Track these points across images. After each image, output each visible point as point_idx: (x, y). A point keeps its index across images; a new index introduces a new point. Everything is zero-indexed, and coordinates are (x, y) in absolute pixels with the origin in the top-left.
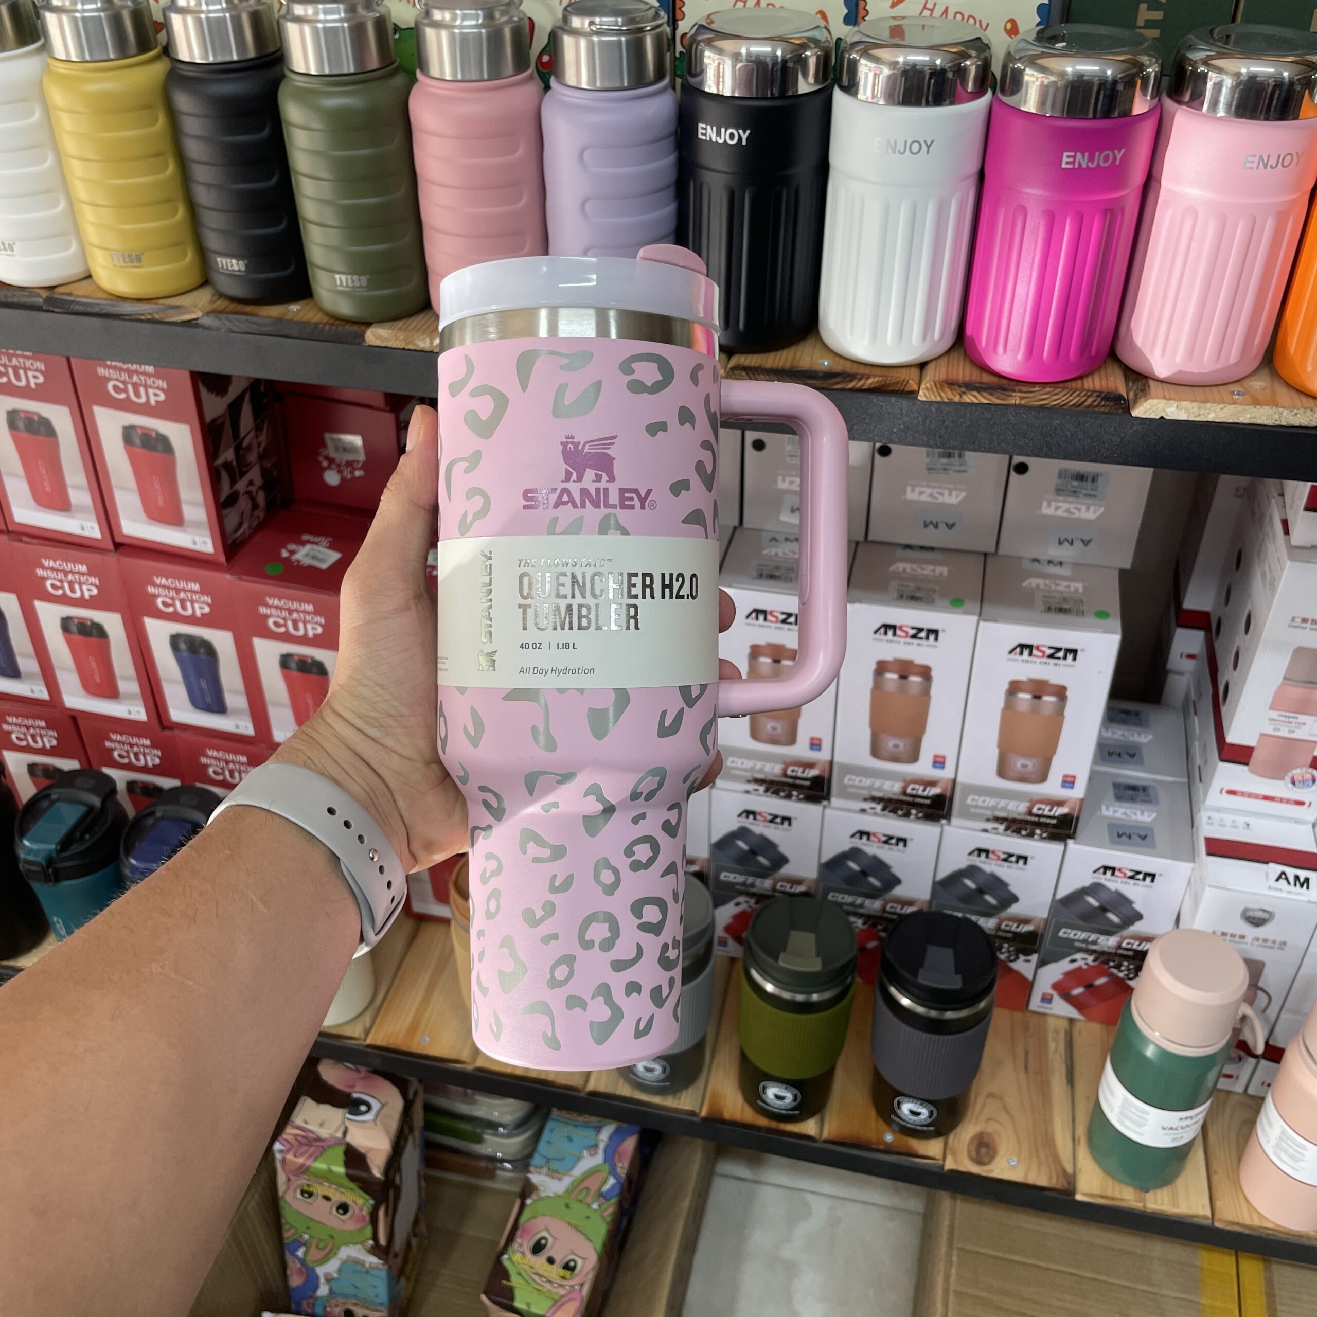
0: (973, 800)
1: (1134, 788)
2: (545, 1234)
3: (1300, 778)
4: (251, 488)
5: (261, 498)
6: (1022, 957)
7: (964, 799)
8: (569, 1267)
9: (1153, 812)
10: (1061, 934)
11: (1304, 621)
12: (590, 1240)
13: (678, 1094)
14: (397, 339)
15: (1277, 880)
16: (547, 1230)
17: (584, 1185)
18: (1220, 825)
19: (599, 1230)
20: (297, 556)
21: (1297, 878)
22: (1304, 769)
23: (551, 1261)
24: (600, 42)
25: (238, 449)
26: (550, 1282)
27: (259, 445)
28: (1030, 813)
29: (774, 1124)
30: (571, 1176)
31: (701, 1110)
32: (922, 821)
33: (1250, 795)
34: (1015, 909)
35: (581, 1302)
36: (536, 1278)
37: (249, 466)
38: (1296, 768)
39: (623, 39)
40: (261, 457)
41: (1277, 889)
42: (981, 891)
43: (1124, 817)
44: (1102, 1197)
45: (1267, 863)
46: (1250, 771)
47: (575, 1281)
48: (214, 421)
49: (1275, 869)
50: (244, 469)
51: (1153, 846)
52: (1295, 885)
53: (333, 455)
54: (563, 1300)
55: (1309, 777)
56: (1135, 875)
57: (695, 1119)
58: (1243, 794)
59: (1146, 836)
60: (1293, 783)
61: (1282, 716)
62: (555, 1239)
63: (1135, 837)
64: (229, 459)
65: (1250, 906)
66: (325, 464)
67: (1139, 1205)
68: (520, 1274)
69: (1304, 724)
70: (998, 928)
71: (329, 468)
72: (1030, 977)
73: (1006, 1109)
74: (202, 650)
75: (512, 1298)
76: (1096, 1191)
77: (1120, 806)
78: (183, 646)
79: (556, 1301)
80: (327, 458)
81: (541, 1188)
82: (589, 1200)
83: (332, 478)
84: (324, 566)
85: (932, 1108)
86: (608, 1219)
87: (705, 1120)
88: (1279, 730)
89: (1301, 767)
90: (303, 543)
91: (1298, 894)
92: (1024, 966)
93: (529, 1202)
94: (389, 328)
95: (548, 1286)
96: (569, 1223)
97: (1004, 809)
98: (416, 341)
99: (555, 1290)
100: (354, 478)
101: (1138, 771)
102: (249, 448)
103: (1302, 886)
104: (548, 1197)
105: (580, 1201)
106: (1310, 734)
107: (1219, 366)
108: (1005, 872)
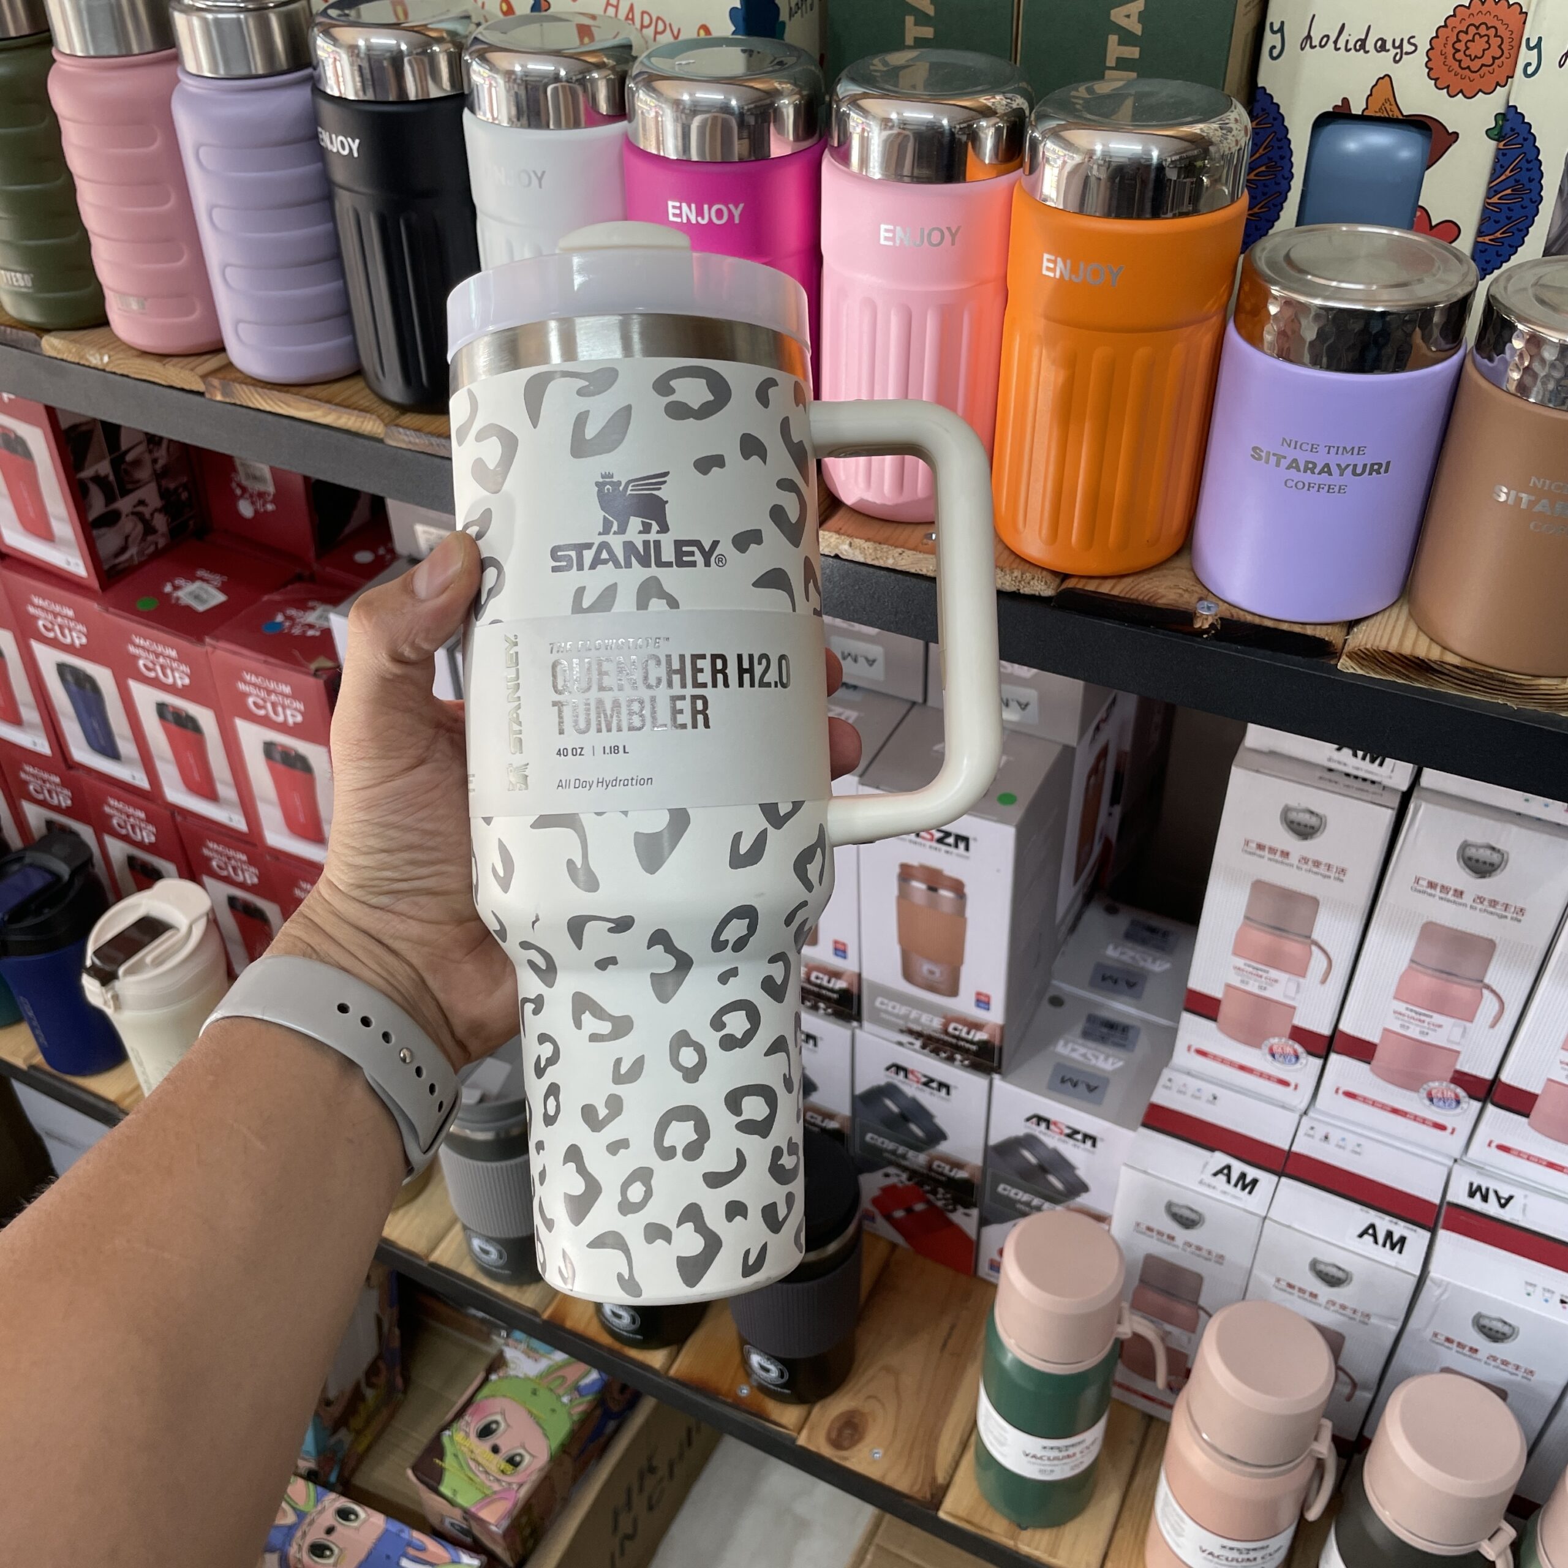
0: (882, 1003)
1: (1111, 1025)
2: (498, 1418)
3: (1280, 1050)
4: (140, 509)
5: (160, 522)
6: (961, 1210)
7: (872, 1001)
8: (513, 1462)
9: (1120, 1059)
10: (1001, 1188)
11: (1260, 847)
12: (546, 1436)
13: (525, 1288)
14: (70, 352)
15: (1215, 1174)
16: (503, 1413)
17: (560, 1373)
18: (1180, 1092)
19: (561, 1428)
20: (180, 594)
21: (1243, 1176)
22: (1283, 1040)
23: (495, 1450)
24: (216, 20)
25: (118, 462)
26: (487, 1473)
27: (155, 461)
28: (946, 1032)
29: (617, 1346)
30: (550, 1359)
31: (545, 1310)
32: (832, 1018)
33: (1223, 1061)
34: (943, 1147)
35: (515, 1505)
36: (473, 1465)
37: (138, 485)
38: (1274, 1036)
39: (242, 16)
40: (159, 476)
41: (1209, 1186)
42: (904, 1118)
43: (1081, 1059)
44: (968, 1522)
45: (1212, 1149)
46: (1222, 1030)
47: (514, 1479)
48: (74, 427)
49: (1220, 1159)
50: (130, 487)
51: (1099, 1102)
52: (1236, 1185)
53: (245, 483)
54: (495, 1497)
55: (1289, 1050)
56: (1073, 1134)
57: (537, 1320)
58: (1215, 1058)
59: (1096, 1088)
60: (1273, 1055)
61: (1249, 966)
62: (508, 1426)
63: (1082, 1088)
64: (102, 473)
65: (1175, 1200)
66: (238, 492)
67: (1009, 1543)
68: (456, 1456)
69: (1276, 981)
70: (930, 1167)
71: (242, 496)
72: (973, 1234)
73: (897, 1390)
74: (88, 686)
75: (439, 1479)
76: (962, 1513)
77: (1084, 1046)
78: (69, 678)
79: (486, 1496)
80: (239, 485)
81: (512, 1365)
82: (561, 1391)
83: (246, 509)
84: (201, 608)
85: (781, 1367)
86: (576, 1418)
87: (545, 1322)
88: (1247, 983)
89: (1280, 1036)
90: (193, 578)
91: (1235, 1197)
92: (966, 1220)
93: (493, 1377)
94: (64, 338)
95: (483, 1476)
96: (530, 1413)
97: (917, 1021)
98: (88, 356)
99: (488, 1483)
100: (266, 512)
101: (1129, 1005)
102: (137, 463)
103: (1244, 1188)
104: (517, 1377)
105: (551, 1390)
106: (1286, 996)
107: (906, 497)
108: (929, 1099)
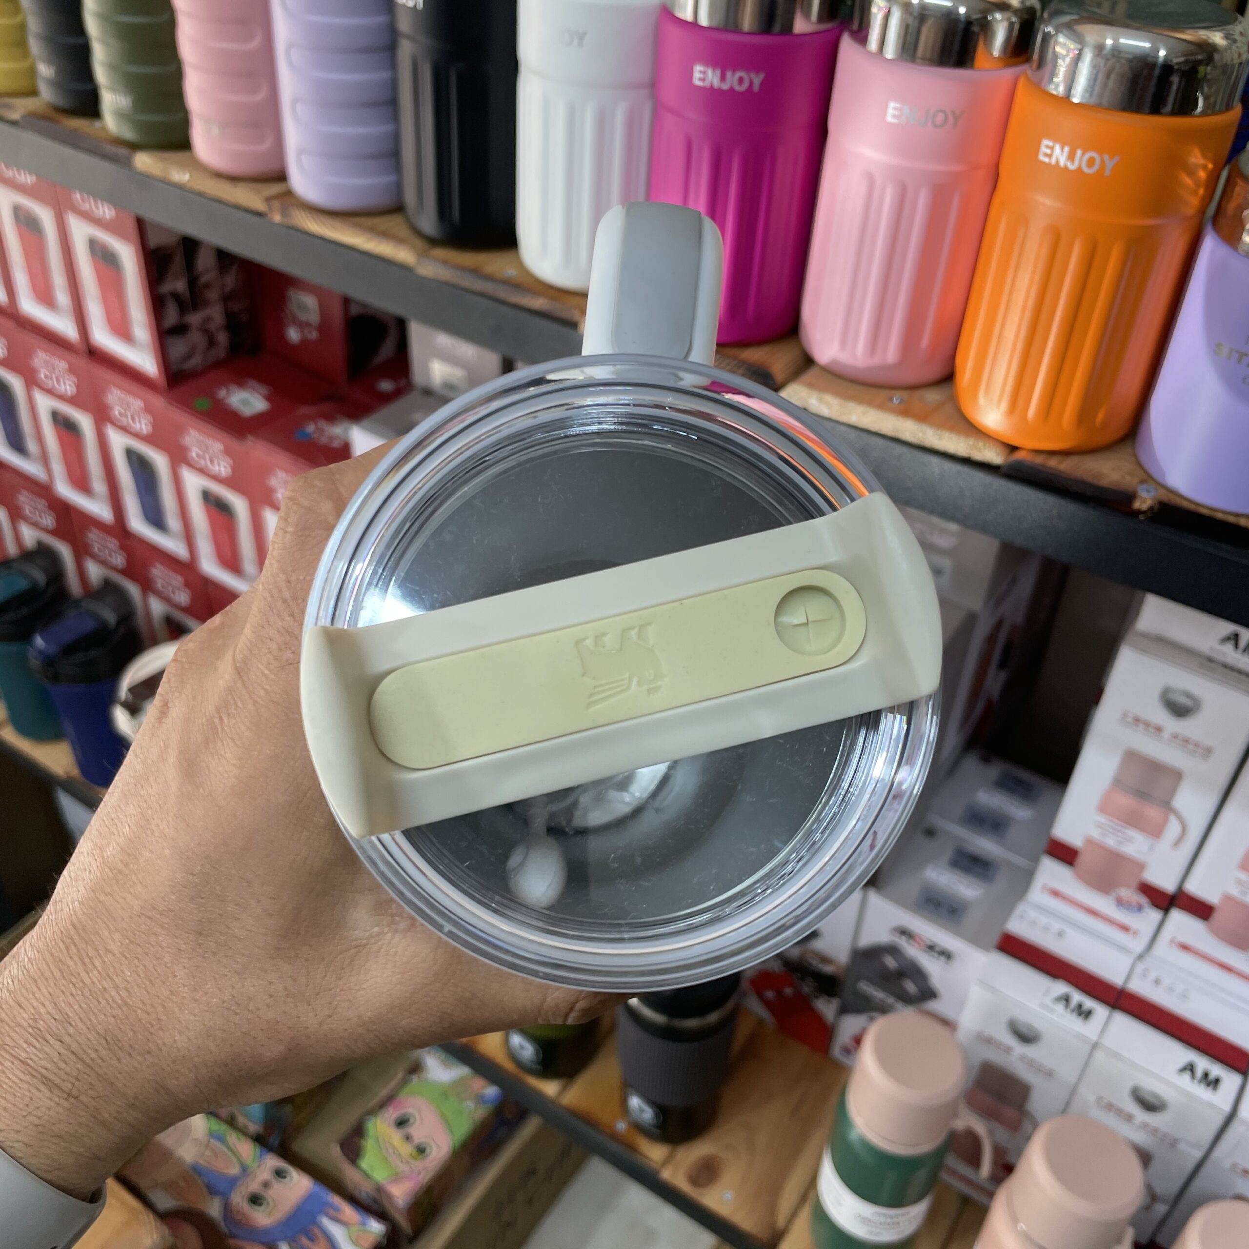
1: (976, 859)
2: (414, 1112)
3: (1126, 899)
4: (209, 325)
5: (223, 338)
6: (823, 998)
8: (421, 1150)
9: (981, 889)
10: (861, 984)
11: (1137, 719)
12: (452, 1132)
14: (157, 168)
15: (1055, 1001)
16: (418, 1108)
17: (468, 1082)
18: (1031, 924)
19: (463, 1127)
20: (231, 399)
21: (1080, 1006)
22: (1131, 891)
23: (408, 1138)
26: (399, 1156)
27: (224, 285)
29: (518, 1072)
30: (461, 1070)
33: (1072, 902)
34: (818, 945)
35: (418, 1185)
36: (389, 1147)
37: (208, 304)
38: (1123, 887)
40: (226, 298)
41: (1050, 1009)
43: (945, 884)
45: (1056, 978)
46: (1076, 874)
47: (418, 1164)
48: (161, 248)
49: (1061, 988)
50: (201, 304)
51: (957, 923)
52: (1073, 1013)
54: (404, 1176)
55: (1134, 900)
56: (931, 948)
58: (1066, 899)
59: (956, 912)
60: (1119, 903)
61: (1110, 822)
62: (422, 1121)
63: (943, 909)
64: (180, 290)
65: (1018, 1018)
68: (376, 1138)
69: (1132, 838)
72: (831, 1020)
73: (751, 1143)
75: (359, 1155)
77: (949, 873)
78: (135, 462)
79: (396, 1175)
81: (429, 1071)
82: (467, 1098)
85: (656, 1110)
86: (477, 1120)
88: (1106, 839)
89: (1129, 888)
90: (245, 388)
91: (1071, 1022)
92: (827, 1008)
93: (415, 1078)
94: (153, 156)
95: (396, 1158)
96: (439, 1110)
98: (173, 174)
99: (399, 1164)
101: (993, 843)
102: (209, 285)
103: (1080, 1015)
104: (431, 1081)
105: (458, 1095)
107: (876, 361)
